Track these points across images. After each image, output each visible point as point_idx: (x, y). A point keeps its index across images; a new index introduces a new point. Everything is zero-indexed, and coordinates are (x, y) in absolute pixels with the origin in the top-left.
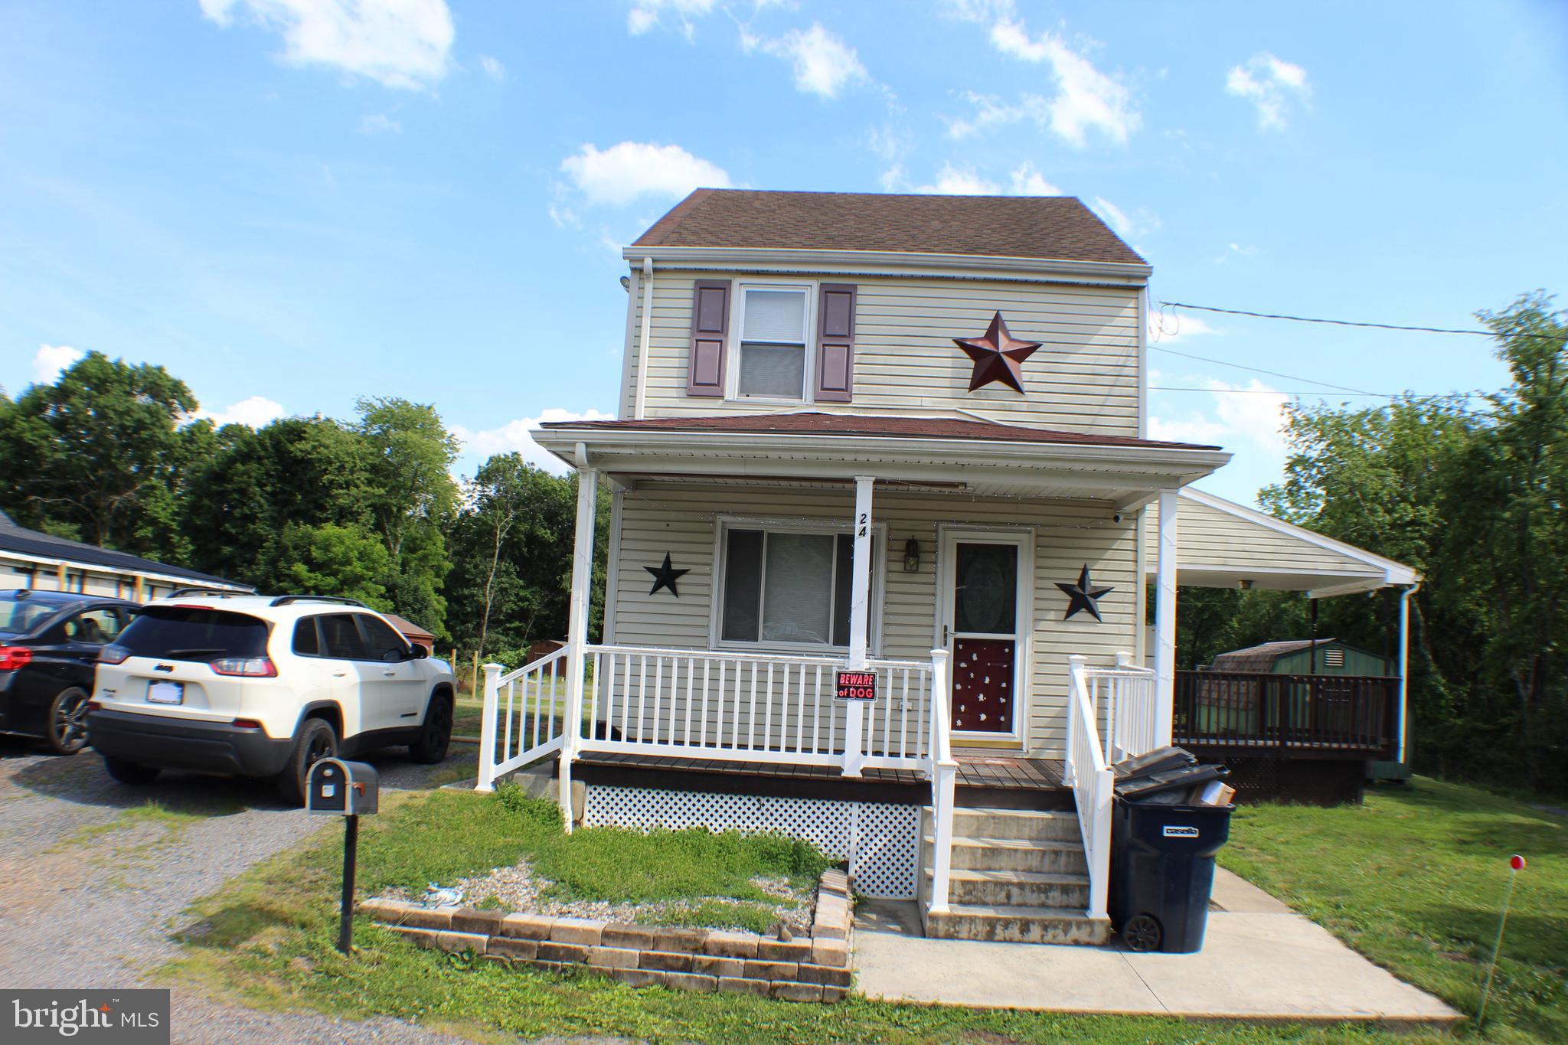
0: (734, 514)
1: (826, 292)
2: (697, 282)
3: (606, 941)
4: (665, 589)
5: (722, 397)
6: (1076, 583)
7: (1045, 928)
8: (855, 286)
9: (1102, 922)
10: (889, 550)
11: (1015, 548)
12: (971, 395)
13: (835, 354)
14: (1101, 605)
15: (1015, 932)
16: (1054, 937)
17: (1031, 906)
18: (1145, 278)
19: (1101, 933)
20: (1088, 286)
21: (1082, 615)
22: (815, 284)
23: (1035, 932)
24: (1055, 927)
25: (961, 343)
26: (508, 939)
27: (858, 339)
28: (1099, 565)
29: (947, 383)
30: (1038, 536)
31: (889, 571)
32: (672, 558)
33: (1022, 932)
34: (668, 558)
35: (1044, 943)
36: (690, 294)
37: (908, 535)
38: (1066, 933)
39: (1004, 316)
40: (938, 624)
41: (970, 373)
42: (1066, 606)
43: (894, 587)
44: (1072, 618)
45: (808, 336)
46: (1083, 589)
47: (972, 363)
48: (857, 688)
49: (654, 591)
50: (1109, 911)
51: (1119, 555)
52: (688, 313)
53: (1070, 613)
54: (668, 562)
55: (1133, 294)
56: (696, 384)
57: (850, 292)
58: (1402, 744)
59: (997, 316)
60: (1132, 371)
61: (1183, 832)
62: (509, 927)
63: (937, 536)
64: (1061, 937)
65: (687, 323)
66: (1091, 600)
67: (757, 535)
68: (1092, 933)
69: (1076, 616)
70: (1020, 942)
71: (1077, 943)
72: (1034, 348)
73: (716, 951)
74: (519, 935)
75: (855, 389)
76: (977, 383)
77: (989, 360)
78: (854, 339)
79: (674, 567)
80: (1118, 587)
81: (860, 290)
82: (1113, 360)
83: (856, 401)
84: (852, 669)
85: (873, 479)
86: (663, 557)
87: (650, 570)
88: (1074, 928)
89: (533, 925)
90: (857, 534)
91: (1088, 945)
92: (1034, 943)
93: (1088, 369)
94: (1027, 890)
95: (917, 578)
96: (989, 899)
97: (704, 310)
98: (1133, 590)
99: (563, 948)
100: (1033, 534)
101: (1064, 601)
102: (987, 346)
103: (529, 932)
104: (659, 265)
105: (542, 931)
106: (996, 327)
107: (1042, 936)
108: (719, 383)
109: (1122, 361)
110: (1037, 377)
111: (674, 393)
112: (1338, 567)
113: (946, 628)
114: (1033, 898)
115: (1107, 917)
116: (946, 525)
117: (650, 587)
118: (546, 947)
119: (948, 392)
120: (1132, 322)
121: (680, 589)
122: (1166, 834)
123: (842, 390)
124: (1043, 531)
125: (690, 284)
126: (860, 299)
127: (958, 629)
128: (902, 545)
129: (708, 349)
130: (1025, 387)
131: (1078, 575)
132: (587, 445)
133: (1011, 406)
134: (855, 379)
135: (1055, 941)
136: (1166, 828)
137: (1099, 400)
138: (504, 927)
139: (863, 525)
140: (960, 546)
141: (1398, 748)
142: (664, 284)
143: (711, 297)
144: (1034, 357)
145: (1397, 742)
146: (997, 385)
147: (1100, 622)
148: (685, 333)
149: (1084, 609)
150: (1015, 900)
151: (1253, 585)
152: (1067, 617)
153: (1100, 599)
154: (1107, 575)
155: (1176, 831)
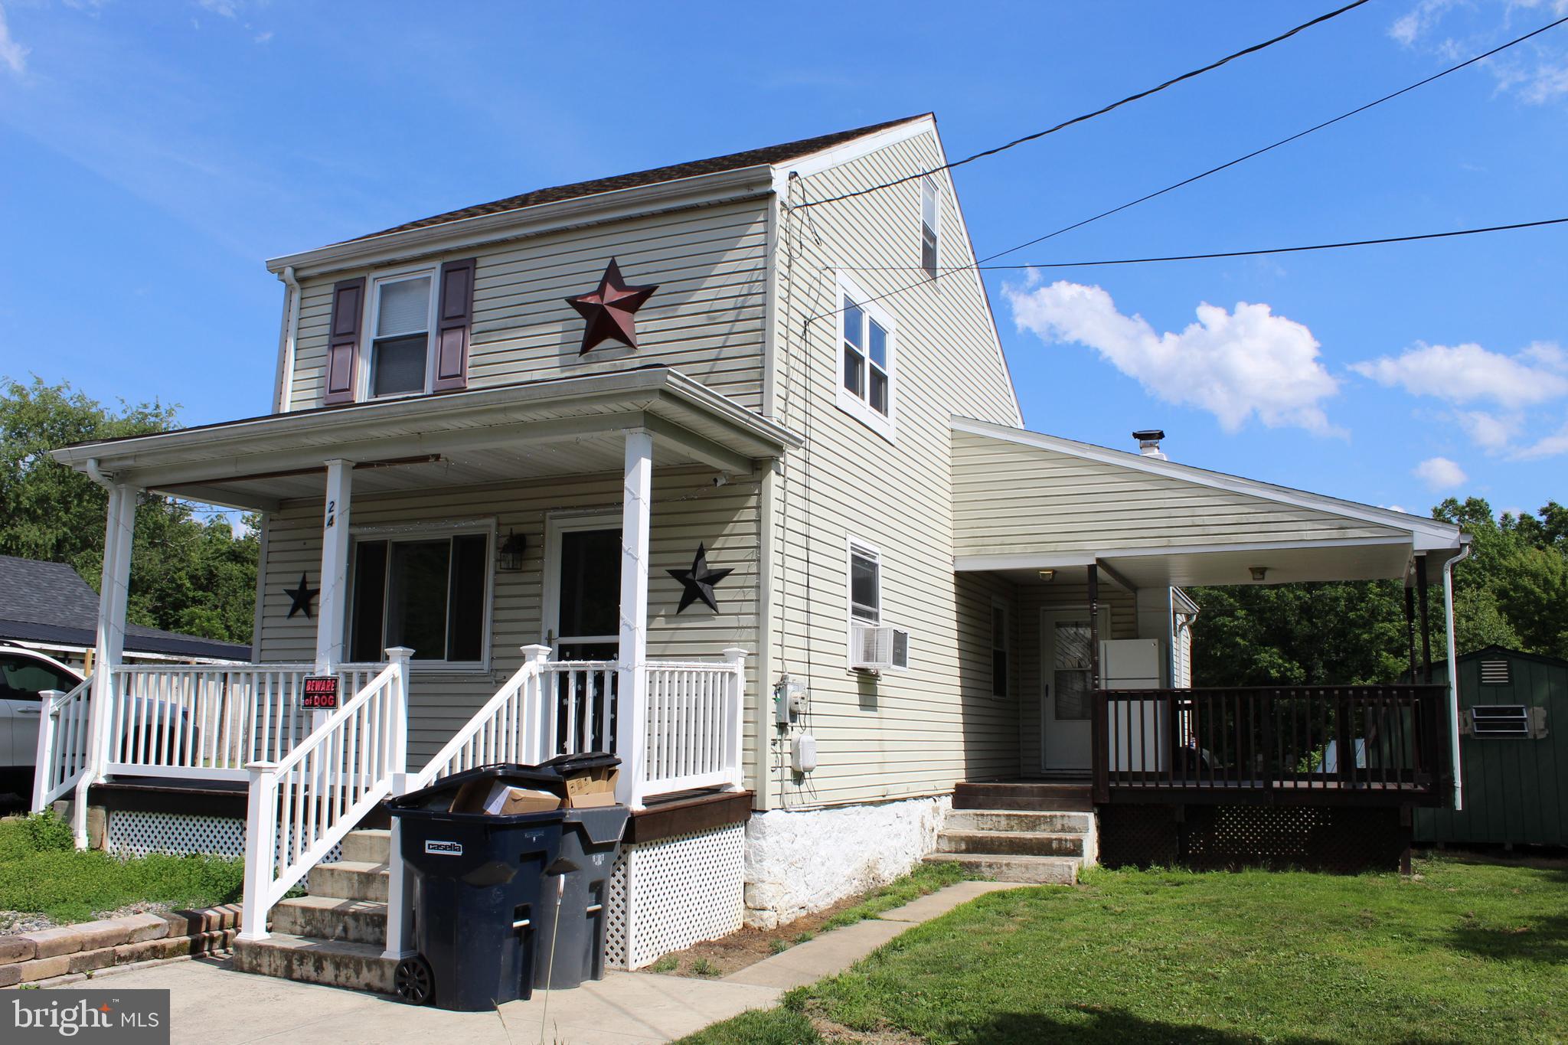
0: (360, 525)
1: (447, 271)
2: (337, 284)
4: (301, 612)
5: (352, 402)
6: (690, 568)
7: (337, 967)
8: (474, 260)
9: (395, 963)
10: (497, 548)
12: (581, 360)
13: (453, 338)
14: (717, 593)
16: (347, 979)
17: (367, 942)
19: (388, 978)
20: (710, 206)
21: (697, 607)
22: (438, 264)
23: (329, 972)
24: (347, 967)
25: (573, 302)
27: (477, 317)
28: (718, 543)
29: (556, 350)
31: (497, 573)
32: (310, 578)
33: (316, 970)
34: (304, 577)
35: (338, 986)
36: (330, 299)
37: (524, 530)
38: (357, 974)
39: (619, 262)
40: (543, 628)
41: (581, 335)
42: (678, 596)
43: (505, 591)
44: (682, 613)
45: (431, 327)
46: (694, 575)
47: (583, 323)
48: (320, 696)
49: (292, 614)
51: (739, 528)
52: (328, 319)
53: (683, 605)
54: (304, 583)
55: (762, 205)
56: (331, 392)
57: (469, 267)
58: (1458, 783)
59: (613, 263)
60: (758, 299)
61: (445, 849)
63: (544, 527)
64: (355, 980)
65: (327, 329)
66: (705, 588)
67: (381, 546)
68: (382, 977)
69: (691, 609)
70: (317, 982)
72: (647, 292)
75: (469, 373)
76: (588, 345)
77: (595, 316)
78: (471, 317)
79: (310, 587)
80: (739, 568)
81: (481, 263)
82: (735, 290)
83: (471, 386)
84: (318, 675)
85: (342, 461)
86: (299, 578)
87: (290, 593)
88: (365, 969)
90: (326, 525)
92: (328, 985)
93: (706, 306)
95: (526, 577)
96: (328, 931)
97: (341, 313)
98: (754, 570)
101: (677, 591)
102: (594, 300)
104: (302, 274)
106: (612, 275)
107: (337, 976)
108: (350, 388)
109: (746, 289)
110: (651, 326)
111: (314, 404)
112: (1335, 534)
113: (550, 632)
115: (400, 958)
116: (552, 513)
117: (288, 610)
119: (556, 361)
120: (761, 238)
121: (313, 610)
122: (428, 851)
123: (457, 376)
125: (331, 289)
126: (479, 273)
127: (562, 634)
129: (343, 354)
130: (640, 339)
131: (692, 557)
133: (620, 365)
134: (469, 361)
135: (348, 985)
136: (427, 842)
137: (716, 341)
139: (331, 514)
140: (565, 535)
141: (1454, 788)
142: (307, 293)
143: (348, 297)
144: (649, 302)
145: (1452, 779)
146: (609, 343)
147: (719, 614)
148: (325, 340)
149: (699, 600)
150: (352, 934)
151: (1267, 573)
152: (680, 610)
153: (717, 586)
154: (725, 555)
155: (438, 847)
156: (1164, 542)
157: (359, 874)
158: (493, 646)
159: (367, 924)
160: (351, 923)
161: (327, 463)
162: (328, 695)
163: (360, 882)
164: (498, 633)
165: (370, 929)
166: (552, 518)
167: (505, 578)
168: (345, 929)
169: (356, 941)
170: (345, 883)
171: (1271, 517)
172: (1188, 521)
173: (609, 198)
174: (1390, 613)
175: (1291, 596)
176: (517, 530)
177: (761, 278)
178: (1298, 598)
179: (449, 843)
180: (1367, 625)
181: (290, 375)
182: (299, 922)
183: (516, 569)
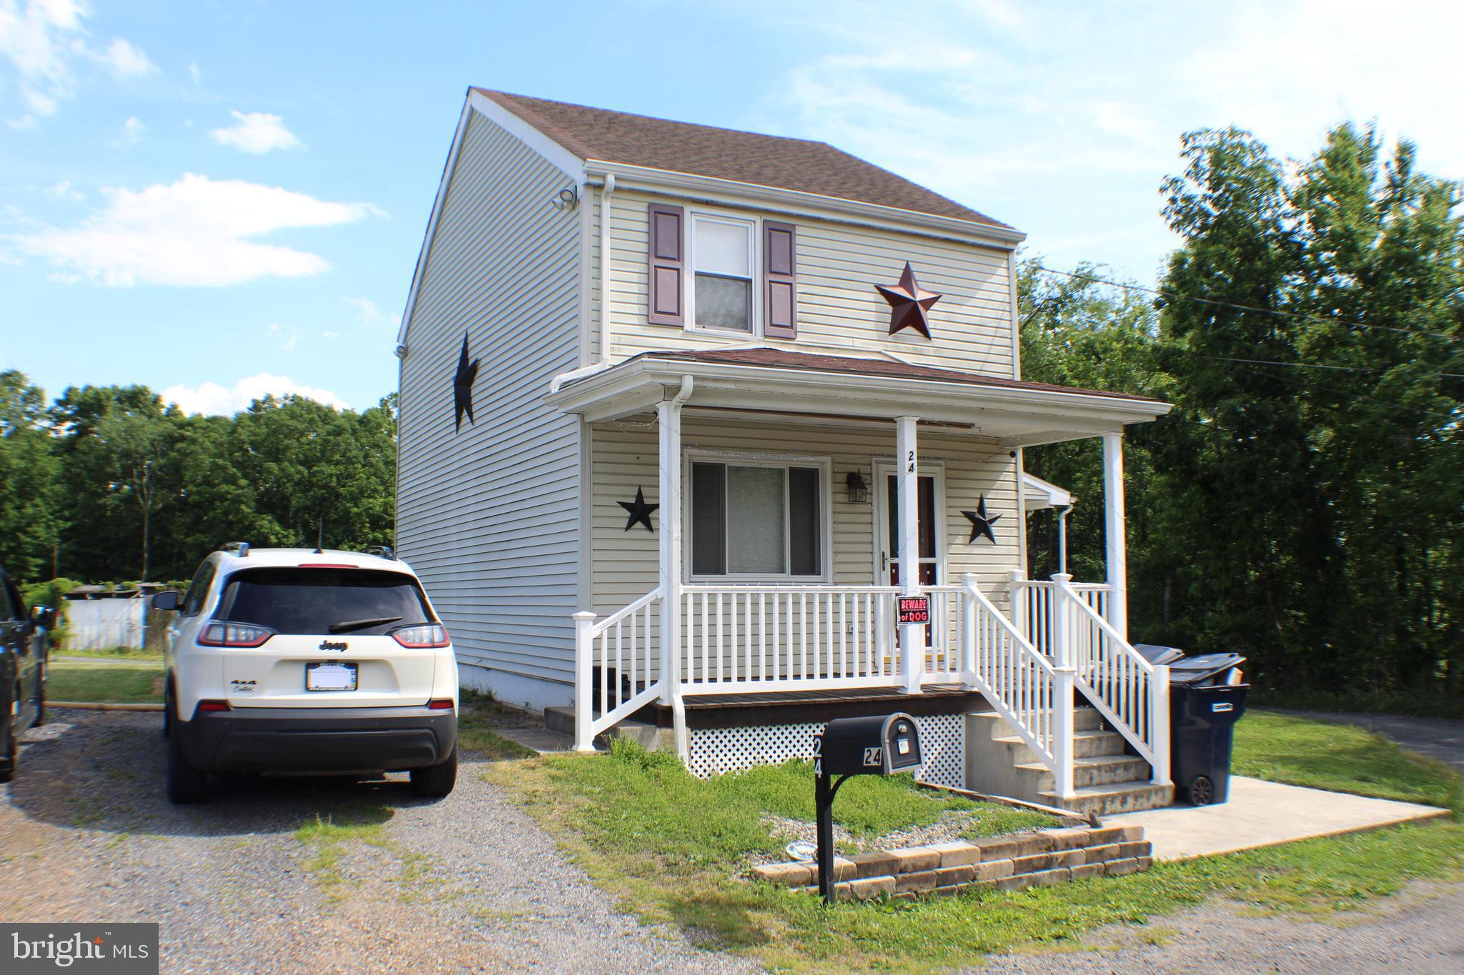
0: (700, 447)
1: (769, 229)
2: (650, 205)
3: (984, 856)
4: (639, 524)
5: (682, 327)
6: (975, 510)
8: (794, 226)
9: (1169, 787)
10: (834, 482)
11: (932, 479)
12: (890, 338)
13: (780, 291)
14: (995, 530)
15: (1117, 805)
17: (1119, 783)
18: (1016, 243)
19: (1169, 795)
21: (982, 539)
22: (758, 219)
25: (881, 289)
26: (907, 875)
27: (799, 278)
28: (991, 495)
29: (871, 325)
30: (947, 469)
31: (834, 503)
32: (643, 492)
34: (640, 492)
36: (644, 217)
37: (854, 469)
38: (1148, 799)
39: (913, 267)
40: (876, 550)
41: (889, 318)
42: (969, 531)
43: (841, 518)
44: (974, 542)
45: (755, 272)
46: (984, 516)
47: (890, 309)
48: (914, 612)
49: (628, 528)
50: (1172, 778)
51: (1004, 485)
52: (644, 237)
53: (973, 537)
54: (640, 496)
55: (1005, 256)
56: (656, 312)
57: (790, 232)
59: (907, 266)
61: (1224, 708)
62: (907, 862)
63: (871, 469)
64: (1146, 804)
65: (644, 248)
66: (988, 525)
67: (720, 469)
68: (1162, 797)
69: (977, 540)
70: (1121, 813)
71: (1155, 807)
72: (936, 298)
73: (1063, 846)
74: (915, 869)
75: (799, 326)
76: (895, 328)
77: (907, 307)
78: (795, 277)
79: (645, 501)
80: (1005, 513)
81: (799, 230)
82: (992, 314)
83: (800, 339)
84: (910, 595)
85: (917, 419)
86: (635, 492)
87: (624, 505)
89: (927, 856)
91: (1162, 807)
92: (1129, 812)
93: (976, 321)
94: (1103, 772)
95: (859, 508)
96: (1079, 782)
97: (660, 235)
98: (1015, 515)
99: (957, 871)
100: (943, 468)
101: (968, 526)
102: (902, 292)
103: (923, 864)
105: (935, 859)
106: (908, 272)
107: (1134, 805)
108: (678, 313)
109: (999, 314)
110: (940, 324)
111: (635, 320)
113: (883, 554)
114: (1106, 777)
115: (1171, 783)
116: (878, 459)
117: (625, 523)
118: (944, 873)
119: (873, 335)
120: (1005, 280)
121: (654, 524)
122: (1215, 711)
123: (788, 327)
124: (951, 464)
125: (643, 207)
126: (798, 240)
127: (893, 555)
128: (843, 478)
129: (666, 277)
130: (932, 333)
131: (977, 503)
132: (695, 378)
133: (922, 350)
134: (799, 317)
136: (1215, 705)
138: (903, 864)
140: (889, 477)
143: (666, 223)
144: (938, 306)
146: (909, 330)
147: (996, 545)
148: (643, 258)
149: (982, 534)
152: (971, 540)
153: (994, 525)
154: (998, 504)
155: (1221, 707)
158: (835, 563)
162: (921, 612)
164: (838, 553)
165: (1108, 775)
166: (877, 463)
167: (840, 508)
177: (1007, 309)
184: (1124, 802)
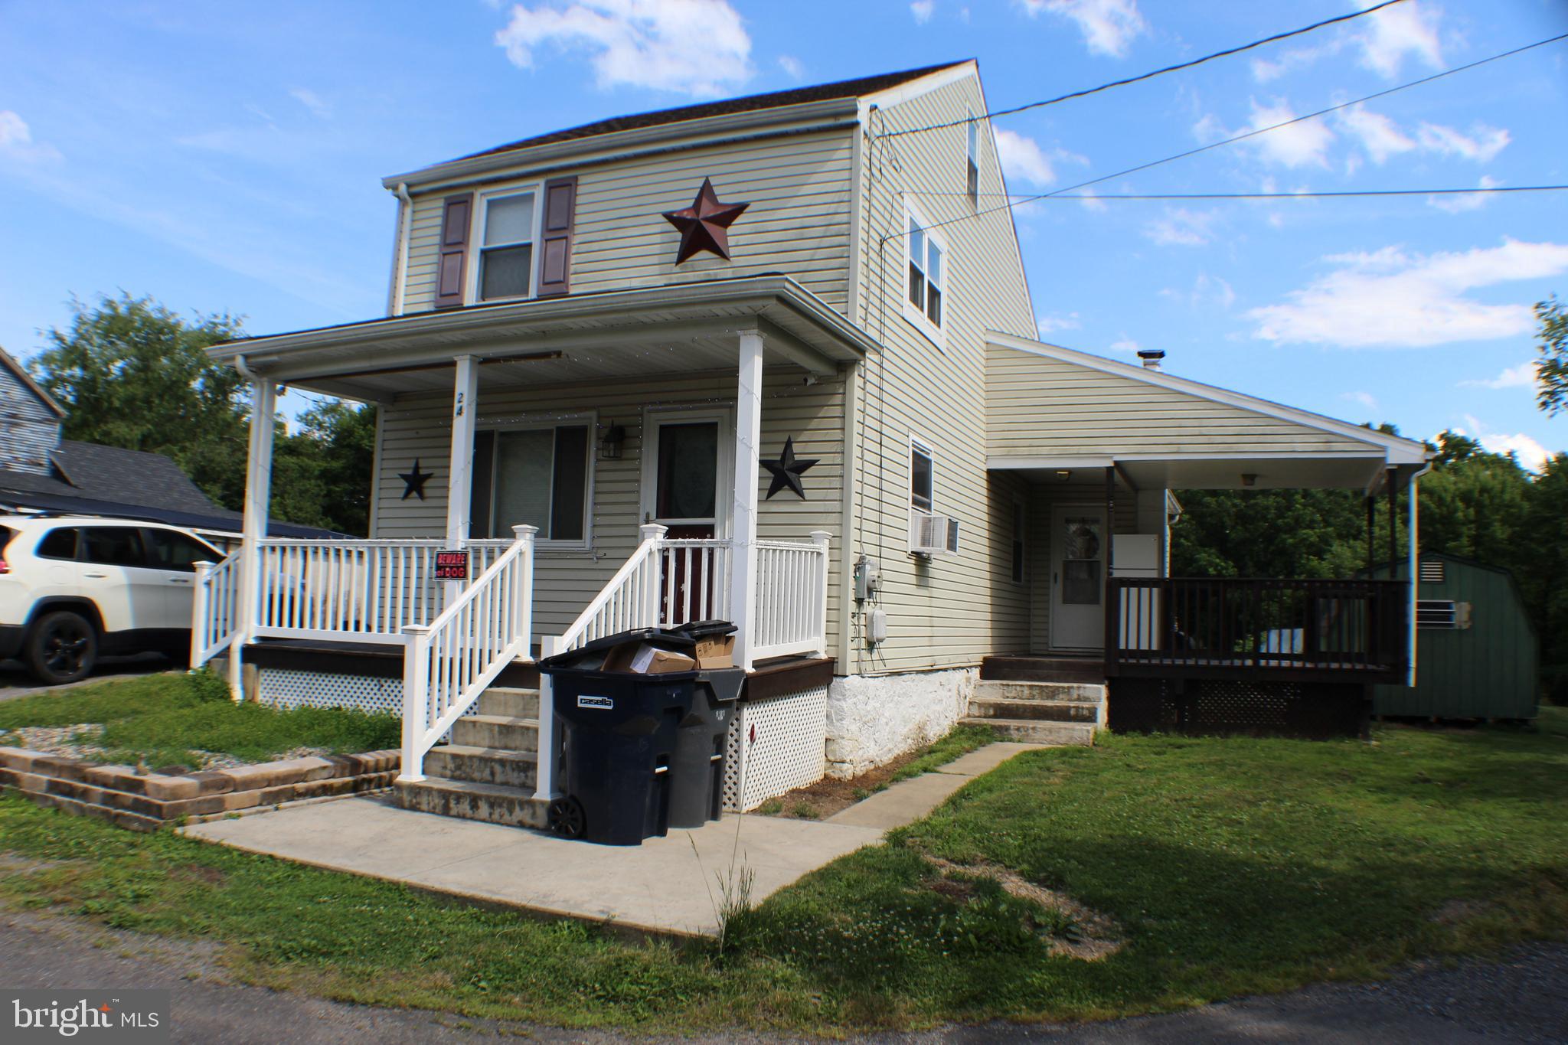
1: (551, 187)
2: (446, 199)
4: (414, 494)
5: (461, 304)
6: (778, 458)
7: (492, 806)
8: (576, 178)
9: (545, 803)
10: (599, 438)
11: (715, 425)
12: (677, 269)
13: (555, 248)
14: (804, 481)
15: (465, 807)
16: (501, 816)
19: (543, 817)
20: (798, 133)
21: (785, 493)
22: (542, 181)
23: (484, 810)
24: (500, 806)
25: (669, 217)
27: (578, 229)
28: (805, 436)
29: (655, 260)
31: (598, 460)
32: (422, 463)
33: (472, 808)
34: (417, 463)
35: (492, 822)
36: (440, 212)
37: (621, 422)
38: (511, 812)
39: (713, 181)
40: (642, 511)
41: (677, 246)
42: (767, 485)
43: (602, 476)
44: (771, 499)
45: (535, 237)
46: (783, 465)
47: (679, 236)
48: (451, 568)
49: (406, 496)
51: (826, 424)
52: (438, 230)
53: (775, 491)
54: (417, 468)
55: (847, 134)
56: (443, 296)
57: (570, 185)
58: (1413, 664)
59: (707, 182)
60: (844, 218)
61: (597, 703)
63: (642, 420)
64: (507, 817)
65: (437, 240)
66: (792, 475)
67: (488, 435)
68: (534, 815)
69: (779, 495)
70: (472, 819)
71: (521, 825)
72: (740, 209)
75: (572, 279)
76: (682, 257)
77: (691, 230)
78: (573, 229)
79: (422, 472)
80: (824, 459)
81: (580, 180)
82: (823, 209)
83: (572, 291)
84: (449, 549)
86: (412, 464)
87: (404, 477)
88: (517, 809)
90: (455, 415)
91: (532, 828)
92: (484, 821)
93: (797, 223)
94: (508, 768)
95: (625, 465)
96: (476, 775)
97: (450, 225)
98: (839, 461)
101: (766, 479)
102: (690, 215)
104: (415, 189)
106: (706, 190)
107: (491, 814)
108: (460, 292)
109: (832, 208)
110: (743, 240)
111: (425, 307)
113: (647, 514)
115: (550, 799)
116: (650, 407)
117: (402, 493)
119: (656, 269)
120: (846, 164)
121: (427, 492)
122: (580, 705)
123: (561, 282)
125: (441, 203)
126: (579, 190)
127: (659, 516)
128: (607, 432)
129: (452, 261)
130: (732, 252)
131: (780, 449)
132: (246, 356)
133: (716, 274)
134: (572, 269)
135: (502, 821)
136: (580, 697)
137: (806, 254)
139: (461, 404)
140: (662, 428)
141: (1407, 668)
142: (419, 207)
143: (457, 211)
144: (740, 219)
145: (1407, 661)
146: (704, 254)
147: (805, 500)
148: (436, 249)
149: (786, 487)
150: (499, 778)
151: (1257, 480)
152: (769, 496)
153: (802, 475)
154: (812, 447)
155: (590, 702)
156: (1174, 448)
157: (500, 726)
158: (594, 526)
159: (513, 770)
160: (498, 768)
161: (456, 358)
162: (458, 568)
163: (500, 733)
164: (599, 515)
165: (515, 774)
166: (649, 412)
167: (605, 465)
168: (493, 774)
169: (503, 784)
170: (486, 734)
171: (1268, 430)
172: (1196, 431)
173: (705, 124)
174: (1312, 521)
175: (1229, 503)
176: (618, 422)
177: (846, 199)
178: (1235, 505)
179: (600, 698)
180: (1291, 530)
181: (403, 281)
182: (449, 767)
183: (617, 458)
184: (474, 806)
